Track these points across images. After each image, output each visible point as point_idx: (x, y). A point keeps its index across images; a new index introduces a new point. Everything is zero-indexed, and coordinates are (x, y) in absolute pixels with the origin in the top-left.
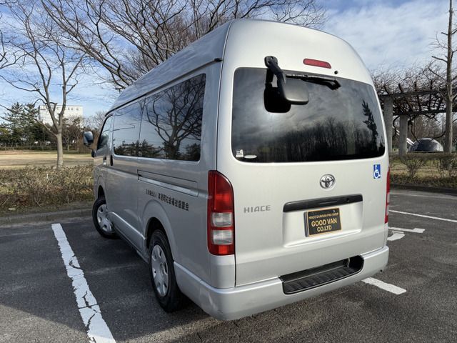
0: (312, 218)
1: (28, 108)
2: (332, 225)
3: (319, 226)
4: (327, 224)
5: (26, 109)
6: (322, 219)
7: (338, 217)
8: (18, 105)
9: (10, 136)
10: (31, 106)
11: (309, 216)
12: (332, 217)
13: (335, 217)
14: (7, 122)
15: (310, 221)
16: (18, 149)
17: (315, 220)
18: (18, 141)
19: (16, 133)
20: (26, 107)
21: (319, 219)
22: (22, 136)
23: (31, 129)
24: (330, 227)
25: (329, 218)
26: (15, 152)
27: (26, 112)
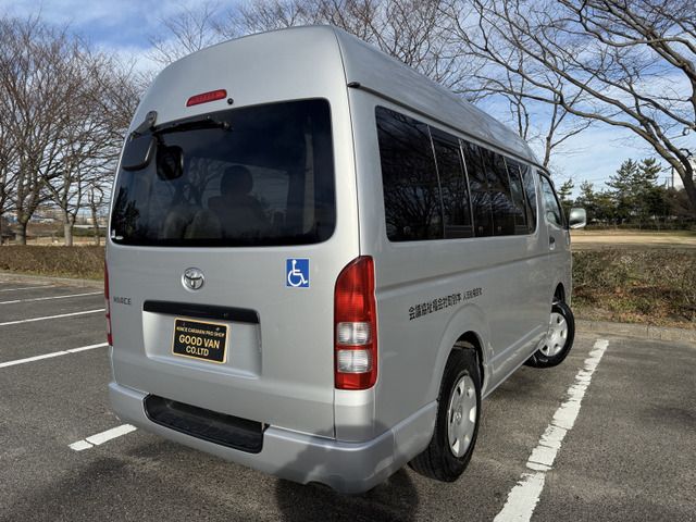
0: (182, 329)
1: (645, 166)
2: (210, 349)
3: (190, 344)
4: (203, 346)
5: (641, 168)
6: (197, 335)
7: (222, 341)
8: (630, 163)
9: (614, 210)
10: (648, 163)
11: (177, 325)
12: (214, 338)
13: (217, 338)
14: (613, 190)
15: (178, 333)
16: (622, 228)
17: (186, 334)
18: (624, 217)
19: (624, 204)
20: (642, 164)
21: (192, 335)
22: (631, 208)
23: (645, 198)
24: (206, 352)
25: (208, 337)
26: (618, 232)
27: (642, 172)
